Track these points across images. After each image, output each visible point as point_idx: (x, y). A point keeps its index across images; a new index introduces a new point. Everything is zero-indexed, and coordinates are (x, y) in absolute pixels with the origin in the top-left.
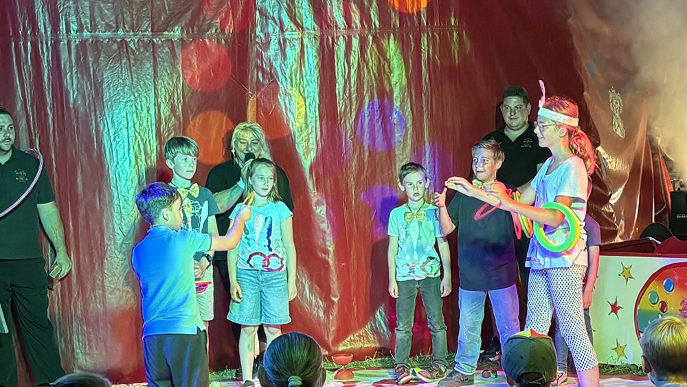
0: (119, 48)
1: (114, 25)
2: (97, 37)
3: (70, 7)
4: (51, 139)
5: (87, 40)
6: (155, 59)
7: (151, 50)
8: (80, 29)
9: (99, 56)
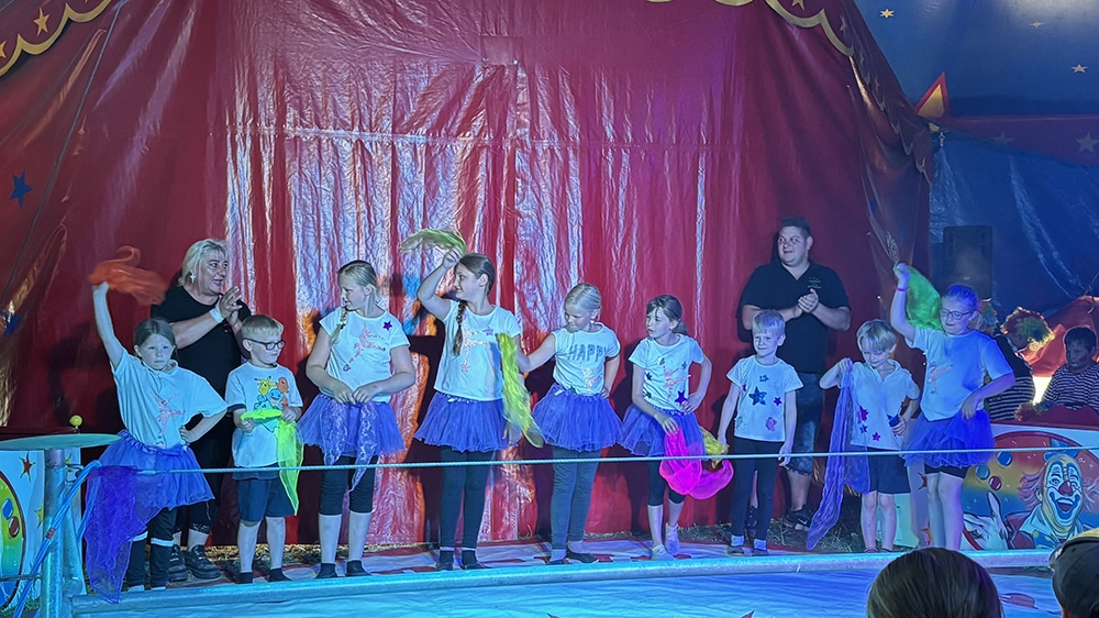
0: (353, 150)
1: (350, 122)
3: (299, 98)
4: (269, 250)
5: (317, 138)
6: (394, 165)
7: (390, 155)
8: (309, 125)
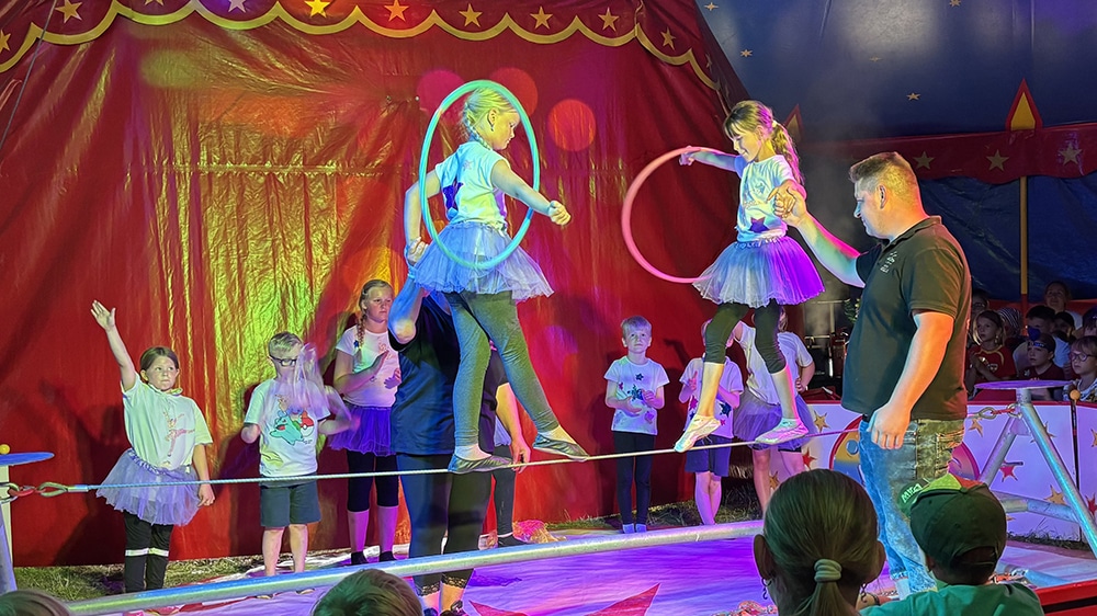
0: (266, 182)
1: (261, 157)
2: (241, 169)
3: (211, 137)
4: (186, 278)
5: (230, 173)
6: (306, 193)
7: (303, 185)
8: (223, 161)
9: (244, 190)
